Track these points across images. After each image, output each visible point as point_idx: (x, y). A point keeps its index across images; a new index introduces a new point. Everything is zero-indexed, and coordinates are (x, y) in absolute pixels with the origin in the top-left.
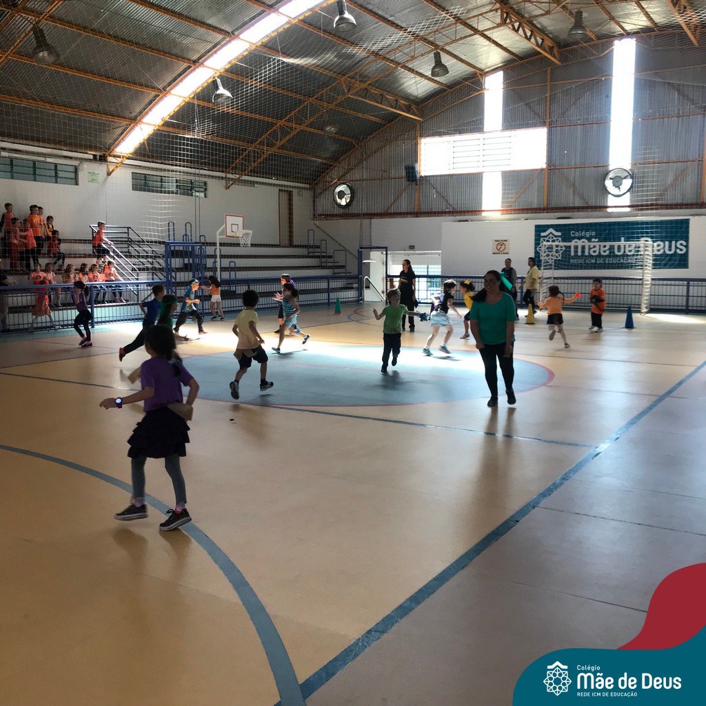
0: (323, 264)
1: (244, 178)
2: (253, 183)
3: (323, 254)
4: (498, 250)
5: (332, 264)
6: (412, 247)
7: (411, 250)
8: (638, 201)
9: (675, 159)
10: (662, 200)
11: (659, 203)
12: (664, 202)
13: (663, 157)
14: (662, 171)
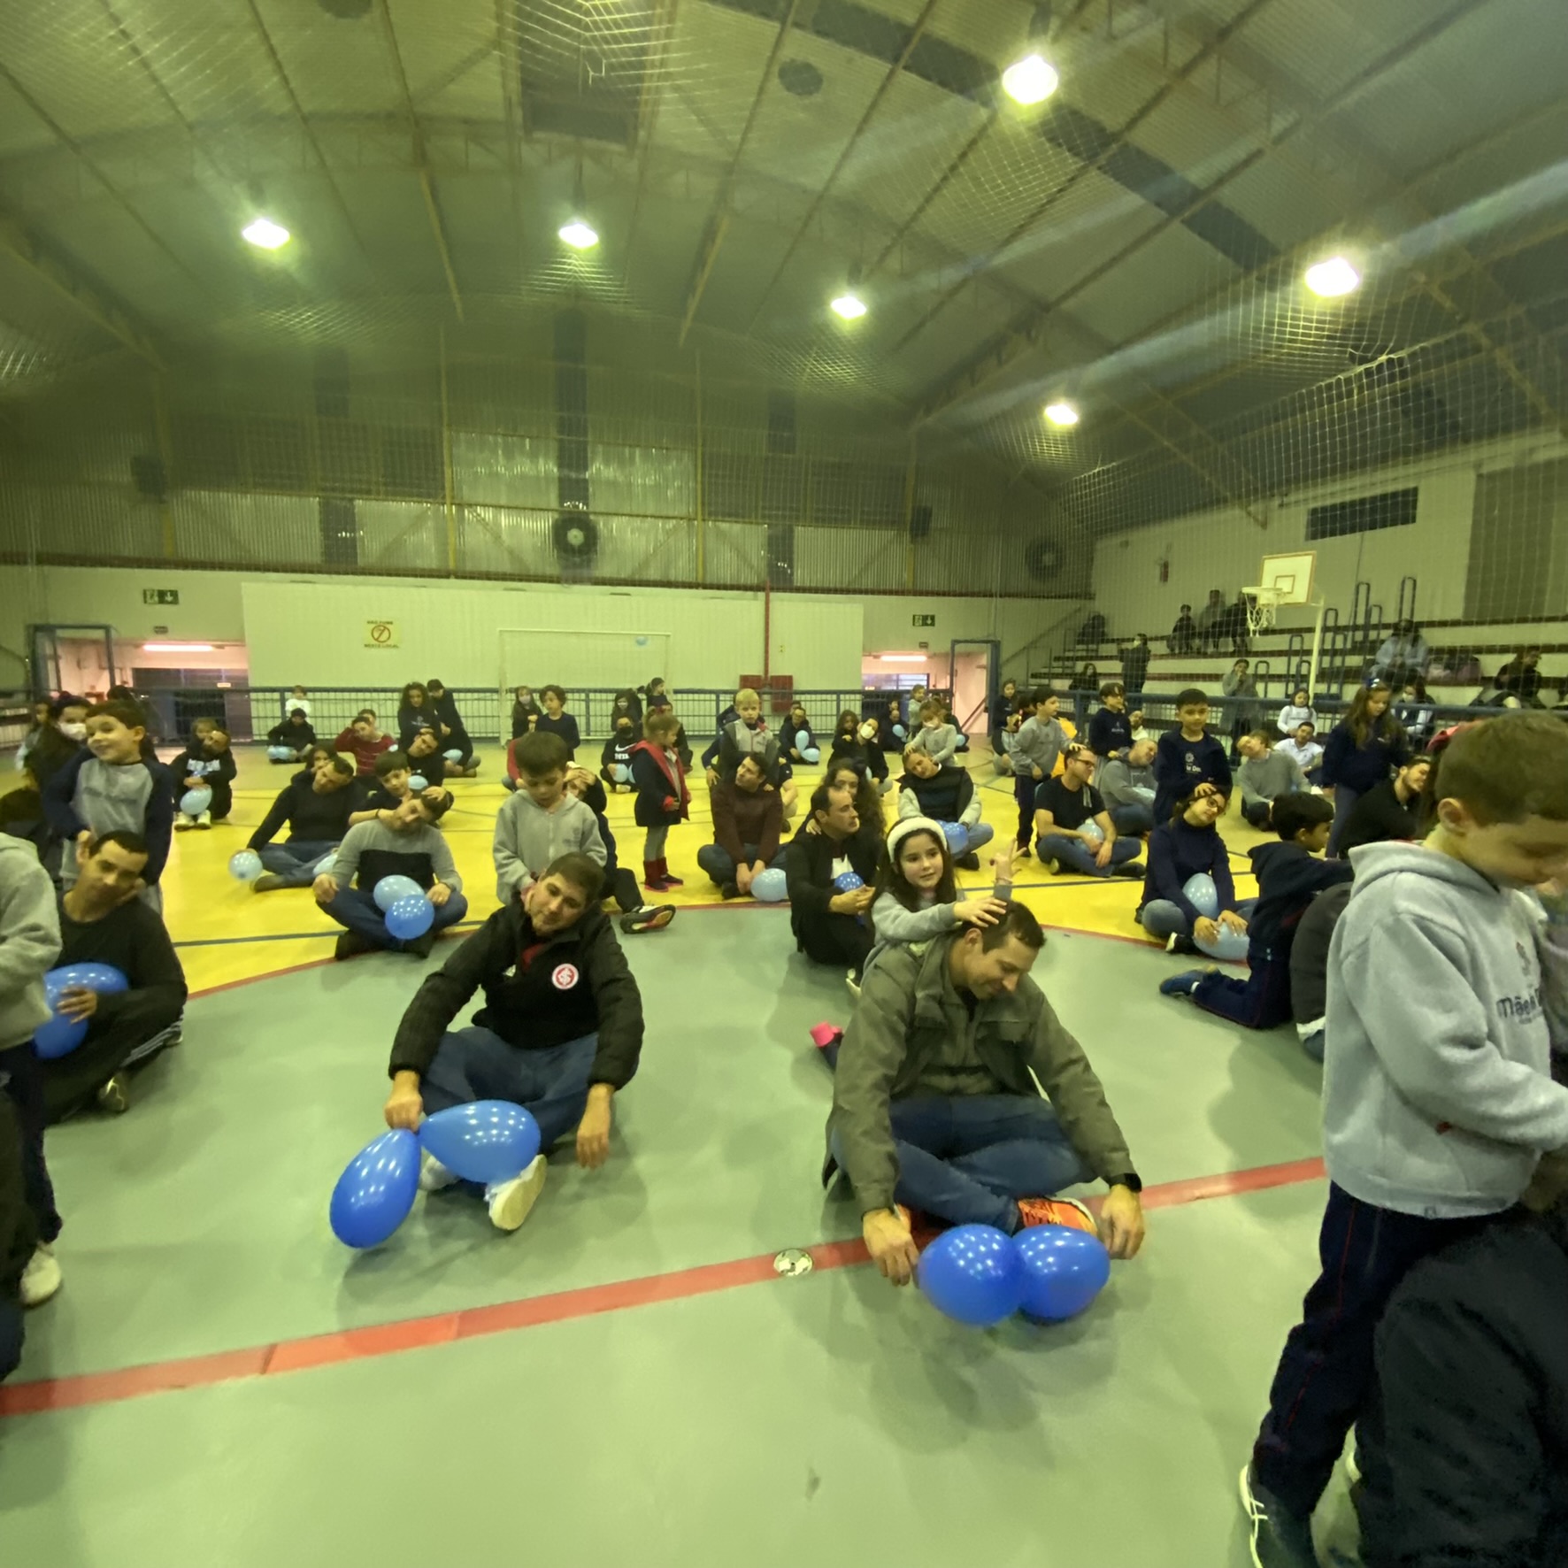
4: (377, 640)
6: (161, 630)
7: (160, 636)
8: (606, 572)
9: (656, 513)
10: (641, 574)
11: (637, 577)
12: (644, 577)
13: (638, 509)
14: (640, 528)
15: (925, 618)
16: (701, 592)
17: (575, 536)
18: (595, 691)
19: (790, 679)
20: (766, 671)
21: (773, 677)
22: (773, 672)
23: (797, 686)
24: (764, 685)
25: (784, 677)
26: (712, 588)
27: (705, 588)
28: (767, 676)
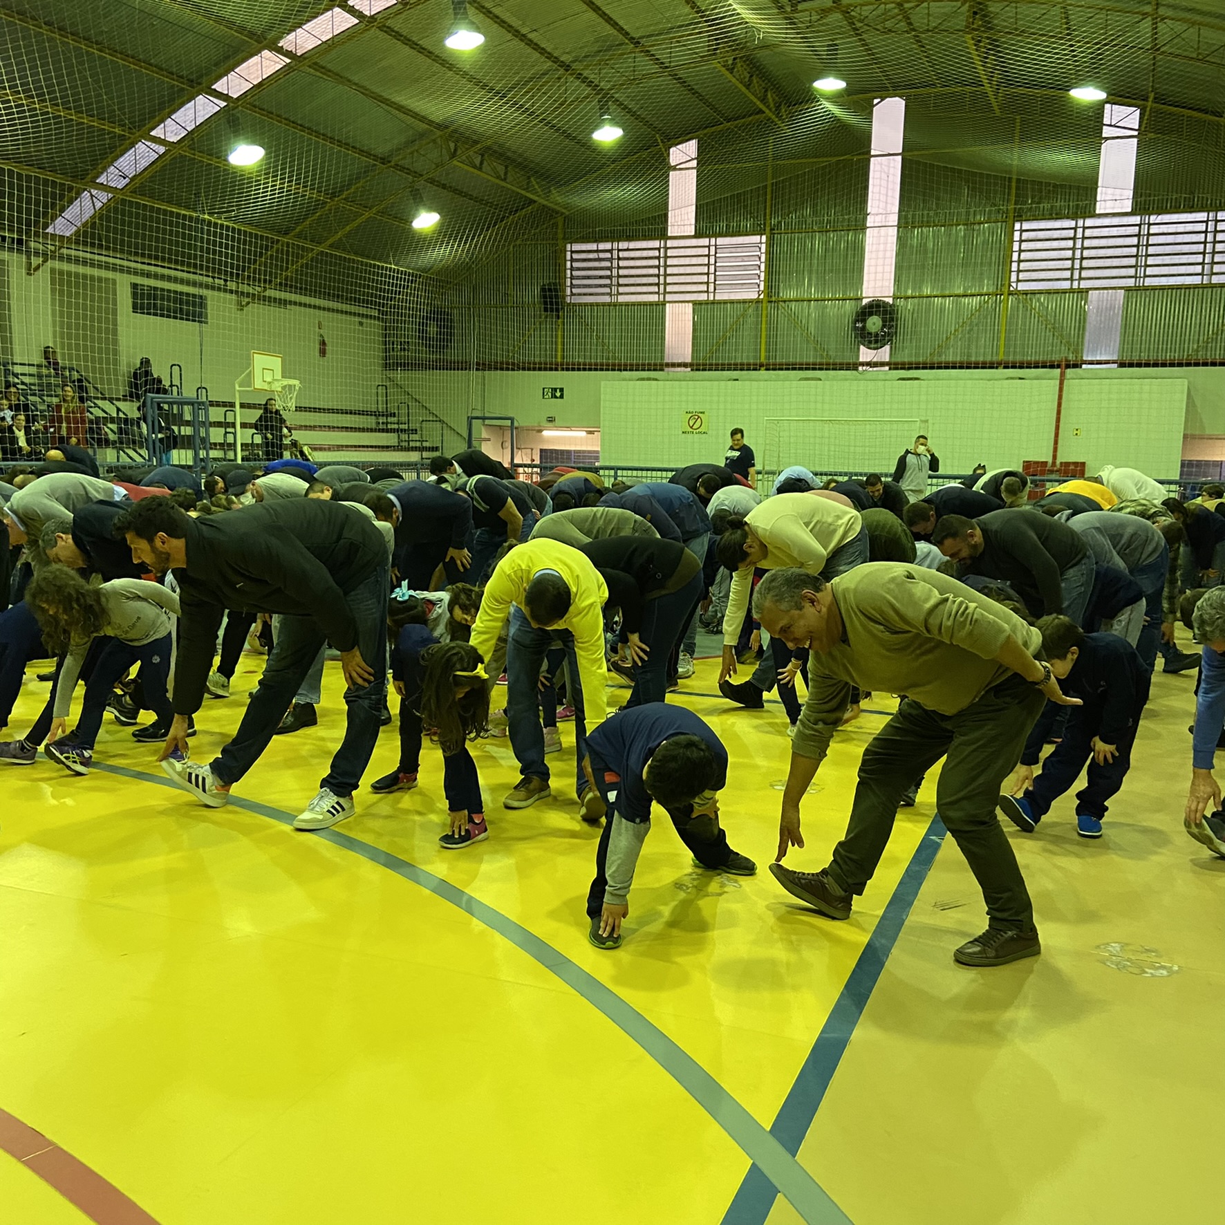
0: (403, 444)
1: (270, 293)
2: (284, 303)
3: (402, 426)
4: (691, 427)
5: (418, 444)
6: (551, 420)
7: (550, 424)
8: (905, 357)
9: (961, 291)
10: (940, 355)
11: (936, 359)
12: (943, 359)
13: (943, 288)
14: (942, 309)
16: (1000, 372)
17: (874, 323)
19: (1083, 464)
20: (1055, 457)
21: (1061, 463)
22: (1065, 456)
24: (1051, 472)
25: (1076, 464)
26: (1014, 367)
27: (1006, 367)
28: (1054, 463)
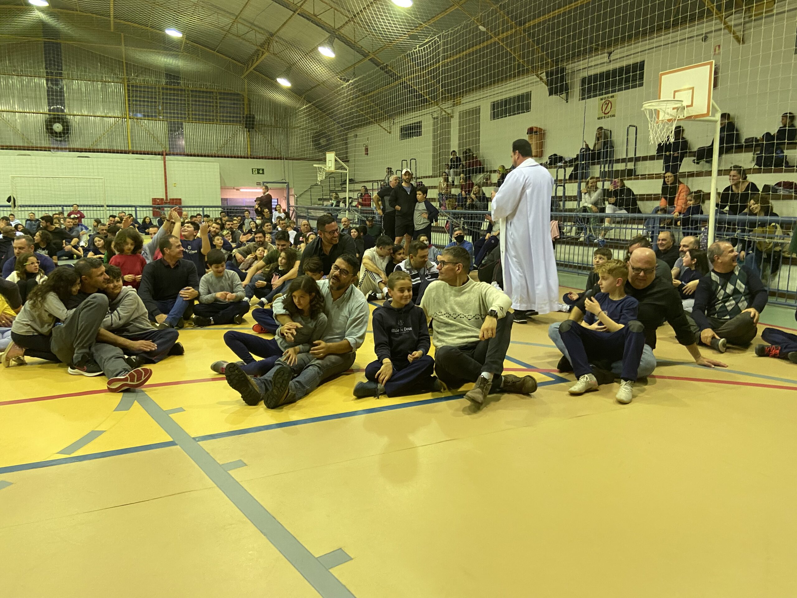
8: (76, 145)
9: (103, 115)
10: (97, 146)
11: (95, 148)
12: (99, 147)
13: (93, 113)
14: (95, 123)
15: (258, 170)
16: (130, 155)
17: (58, 127)
18: (66, 206)
19: (180, 199)
20: (166, 196)
21: (170, 199)
22: (171, 196)
23: (183, 204)
24: (166, 203)
25: (177, 199)
26: (137, 153)
27: (133, 153)
28: (167, 199)
